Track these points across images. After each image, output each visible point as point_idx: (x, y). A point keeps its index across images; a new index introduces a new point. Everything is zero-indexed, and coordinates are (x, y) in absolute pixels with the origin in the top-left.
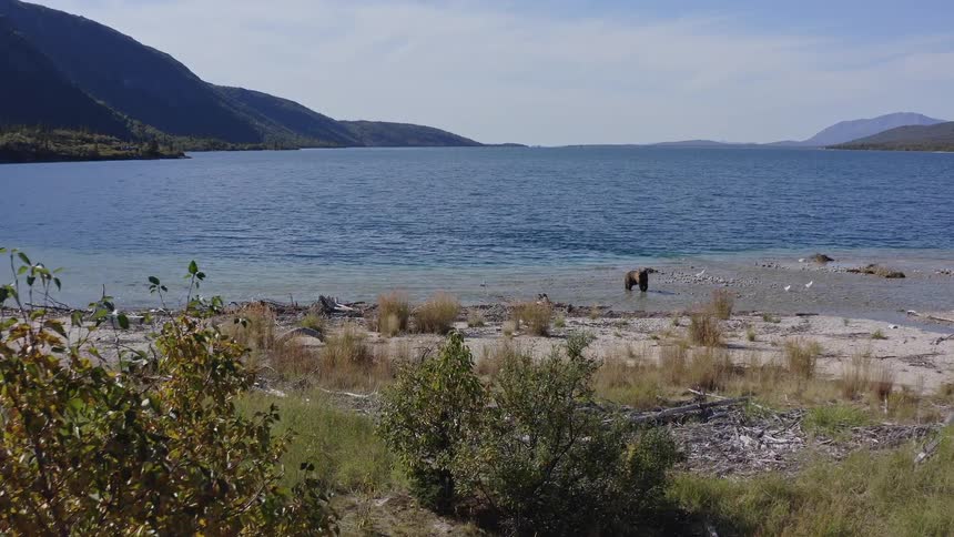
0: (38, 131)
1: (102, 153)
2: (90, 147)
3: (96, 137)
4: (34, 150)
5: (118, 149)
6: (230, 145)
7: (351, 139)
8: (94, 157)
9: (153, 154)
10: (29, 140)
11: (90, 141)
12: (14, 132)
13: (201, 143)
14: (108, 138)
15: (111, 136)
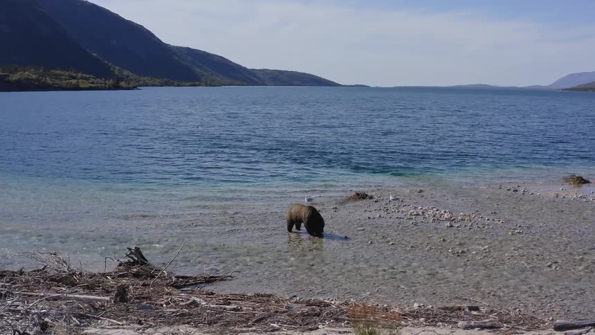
0: (41, 71)
1: (82, 86)
2: (74, 81)
3: (80, 75)
4: (37, 83)
5: (93, 83)
6: (176, 83)
7: (257, 80)
8: (76, 88)
9: (116, 87)
10: (34, 77)
11: (74, 78)
12: (24, 71)
13: (157, 81)
14: (88, 76)
15: (90, 74)
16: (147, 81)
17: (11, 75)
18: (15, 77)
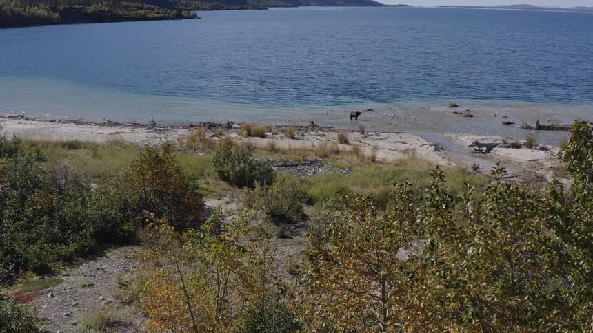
0: (111, 3)
1: (149, 16)
2: (142, 12)
3: (146, 6)
4: (109, 15)
5: (158, 13)
6: (226, 7)
8: (144, 18)
9: (179, 16)
10: (107, 9)
11: (141, 8)
12: (97, 4)
13: (208, 5)
14: (152, 6)
15: (154, 5)
16: (199, 6)
17: (87, 8)
18: (90, 9)
